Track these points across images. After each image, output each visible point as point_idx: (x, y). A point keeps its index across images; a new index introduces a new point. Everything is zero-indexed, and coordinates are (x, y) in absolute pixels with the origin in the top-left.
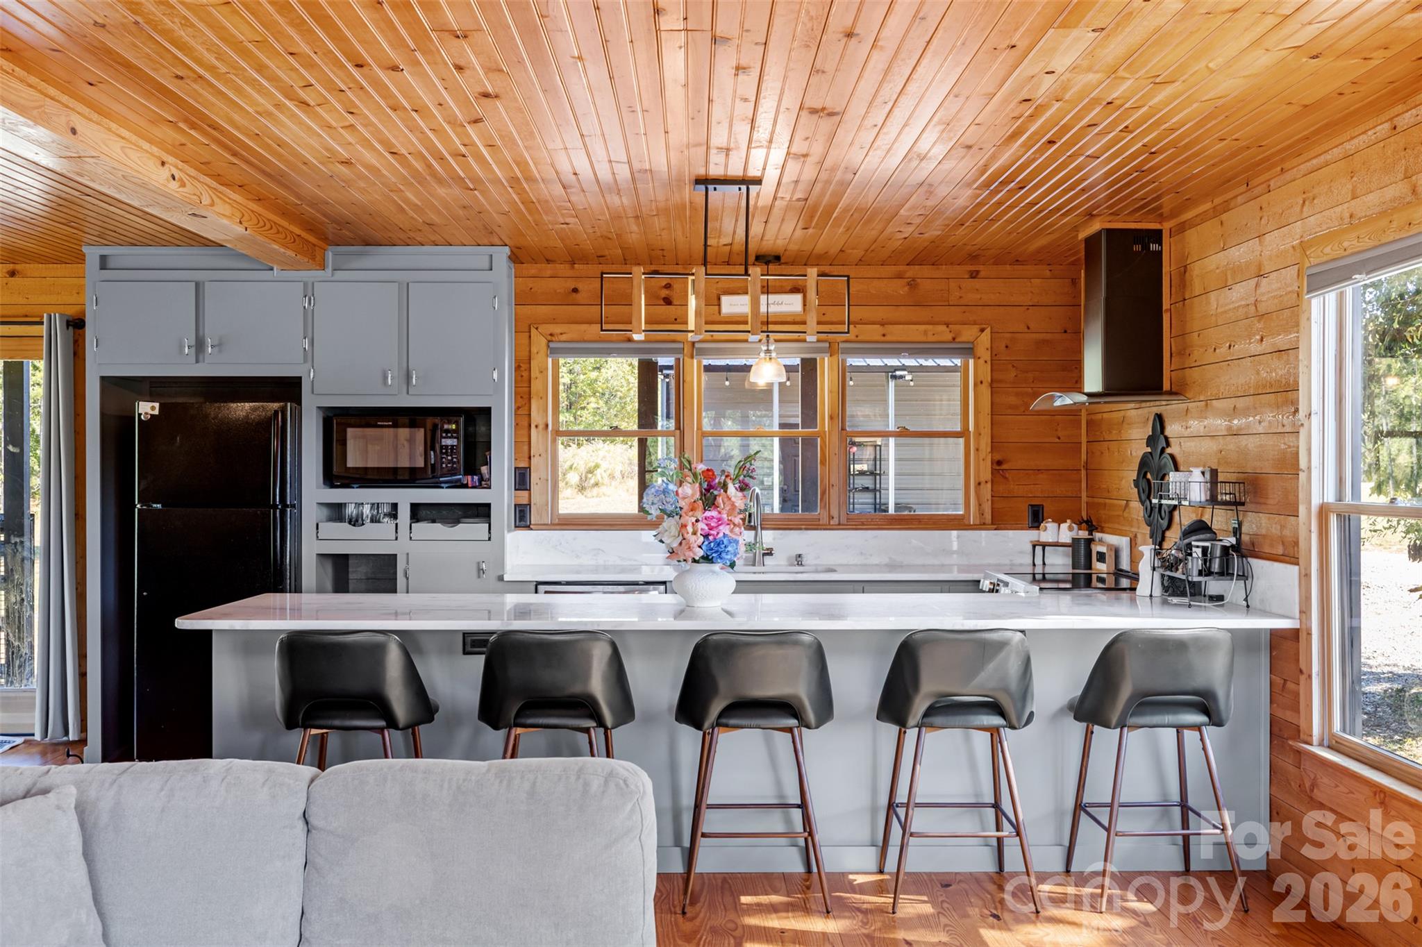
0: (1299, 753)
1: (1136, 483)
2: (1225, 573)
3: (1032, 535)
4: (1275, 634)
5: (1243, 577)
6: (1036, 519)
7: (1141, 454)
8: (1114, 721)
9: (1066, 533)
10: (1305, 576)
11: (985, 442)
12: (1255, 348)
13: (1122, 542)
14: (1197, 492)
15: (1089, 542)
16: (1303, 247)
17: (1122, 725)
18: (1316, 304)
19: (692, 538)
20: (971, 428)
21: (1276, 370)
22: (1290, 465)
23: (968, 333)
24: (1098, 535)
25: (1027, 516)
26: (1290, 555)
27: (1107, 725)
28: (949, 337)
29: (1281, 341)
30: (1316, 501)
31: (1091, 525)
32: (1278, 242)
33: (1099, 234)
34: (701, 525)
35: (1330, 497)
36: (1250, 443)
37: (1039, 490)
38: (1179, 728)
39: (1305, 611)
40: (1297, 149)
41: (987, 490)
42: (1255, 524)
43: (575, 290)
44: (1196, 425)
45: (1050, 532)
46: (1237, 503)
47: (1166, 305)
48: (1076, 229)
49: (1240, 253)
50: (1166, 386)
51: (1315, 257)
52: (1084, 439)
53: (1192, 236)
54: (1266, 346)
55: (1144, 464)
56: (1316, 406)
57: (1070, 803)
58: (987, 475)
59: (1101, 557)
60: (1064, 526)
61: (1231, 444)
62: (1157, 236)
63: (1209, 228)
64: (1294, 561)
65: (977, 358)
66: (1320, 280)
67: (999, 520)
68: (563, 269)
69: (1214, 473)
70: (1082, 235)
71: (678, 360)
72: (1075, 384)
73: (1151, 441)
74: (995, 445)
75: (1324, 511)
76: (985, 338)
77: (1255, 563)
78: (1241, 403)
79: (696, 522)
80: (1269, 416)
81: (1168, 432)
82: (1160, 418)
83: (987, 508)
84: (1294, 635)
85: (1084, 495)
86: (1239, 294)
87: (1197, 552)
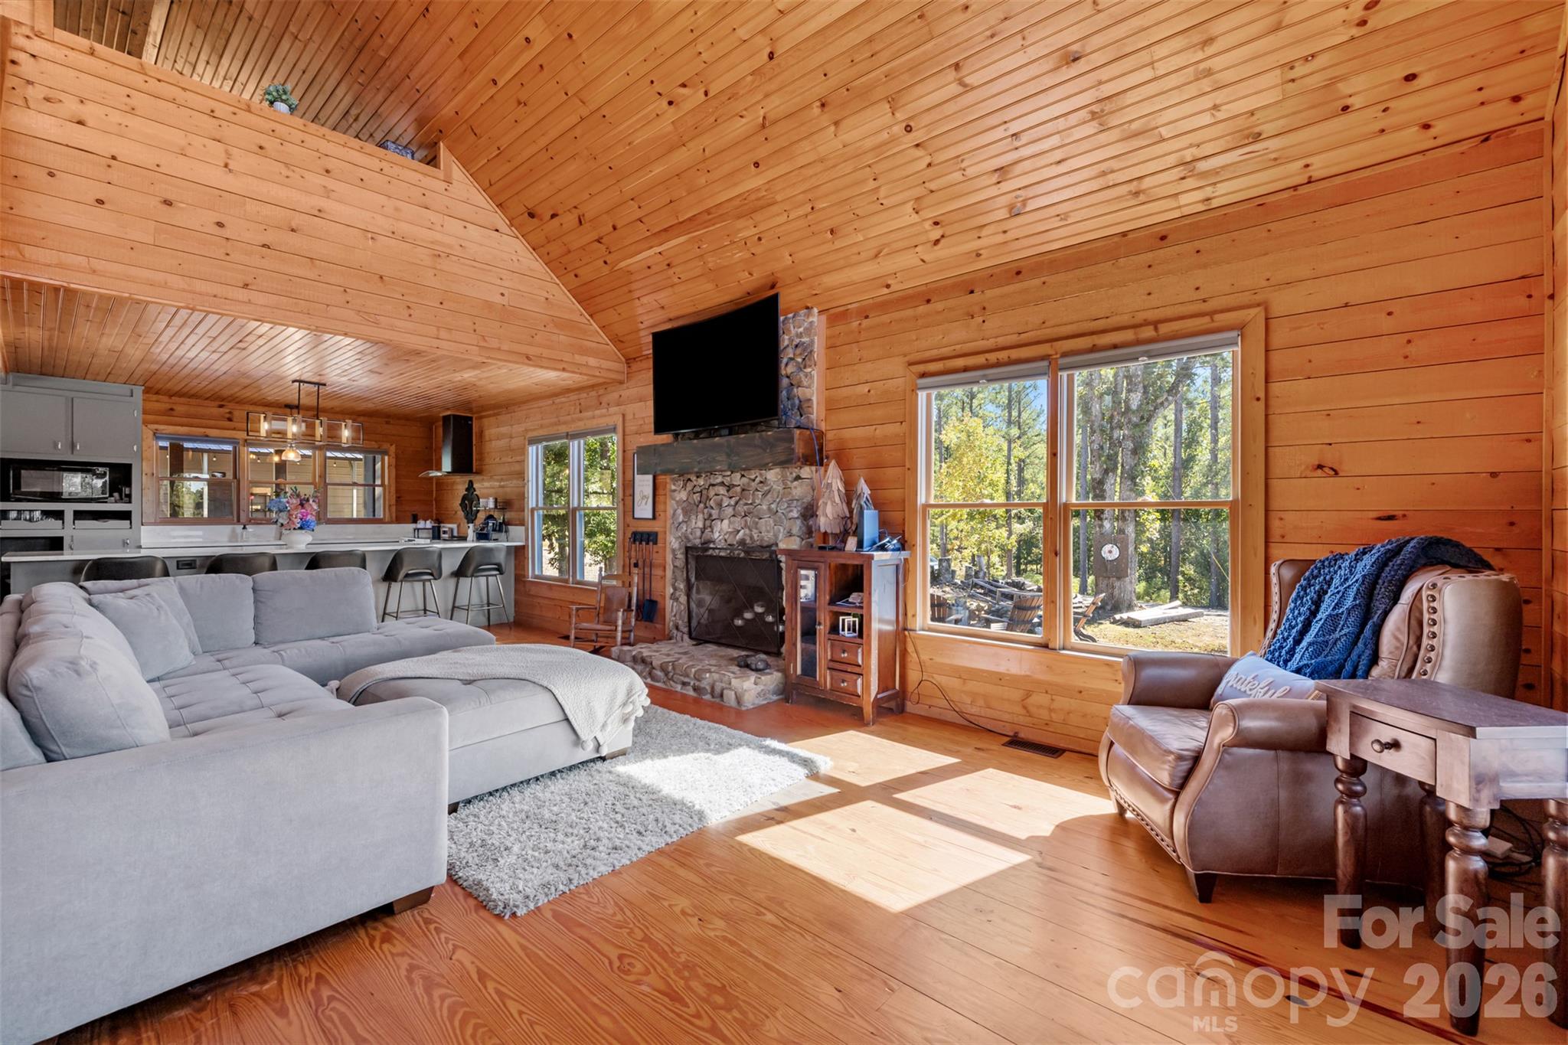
0: (524, 582)
1: (461, 505)
2: (500, 531)
3: (413, 526)
4: (516, 547)
5: (506, 532)
6: (415, 520)
7: (462, 494)
8: (469, 574)
9: (429, 524)
10: (527, 530)
11: (393, 489)
12: (510, 460)
13: (454, 526)
14: (491, 505)
15: (439, 527)
16: (526, 431)
17: (472, 576)
18: (530, 448)
19: (295, 520)
20: (386, 483)
21: (517, 467)
22: (522, 497)
23: (385, 446)
24: (442, 525)
25: (411, 519)
26: (522, 523)
27: (466, 576)
28: (376, 446)
29: (518, 458)
30: (530, 507)
31: (439, 521)
32: (518, 429)
33: (449, 416)
34: (299, 515)
35: (534, 506)
36: (508, 490)
37: (416, 508)
38: (487, 576)
39: (527, 540)
40: (524, 402)
41: (394, 509)
42: (509, 515)
43: (172, 409)
44: (486, 484)
45: (421, 524)
46: (503, 509)
47: (474, 443)
48: (440, 412)
49: (504, 430)
50: (474, 470)
51: (530, 435)
52: (434, 489)
53: (486, 421)
54: (514, 459)
55: (464, 498)
56: (530, 479)
57: (450, 607)
58: (393, 502)
59: (445, 532)
60: (428, 522)
61: (501, 490)
62: (471, 419)
63: (492, 419)
64: (523, 525)
65: (389, 456)
66: (533, 441)
67: (398, 520)
68: (165, 399)
69: (496, 499)
70: (441, 415)
71: (235, 448)
72: (439, 469)
73: (467, 490)
74: (397, 491)
75: (533, 510)
76: (393, 449)
77: (510, 527)
78: (504, 477)
79: (298, 513)
80: (515, 482)
81: (475, 486)
82: (471, 483)
83: (394, 515)
84: (523, 547)
85: (434, 511)
86: (502, 443)
87: (491, 524)
